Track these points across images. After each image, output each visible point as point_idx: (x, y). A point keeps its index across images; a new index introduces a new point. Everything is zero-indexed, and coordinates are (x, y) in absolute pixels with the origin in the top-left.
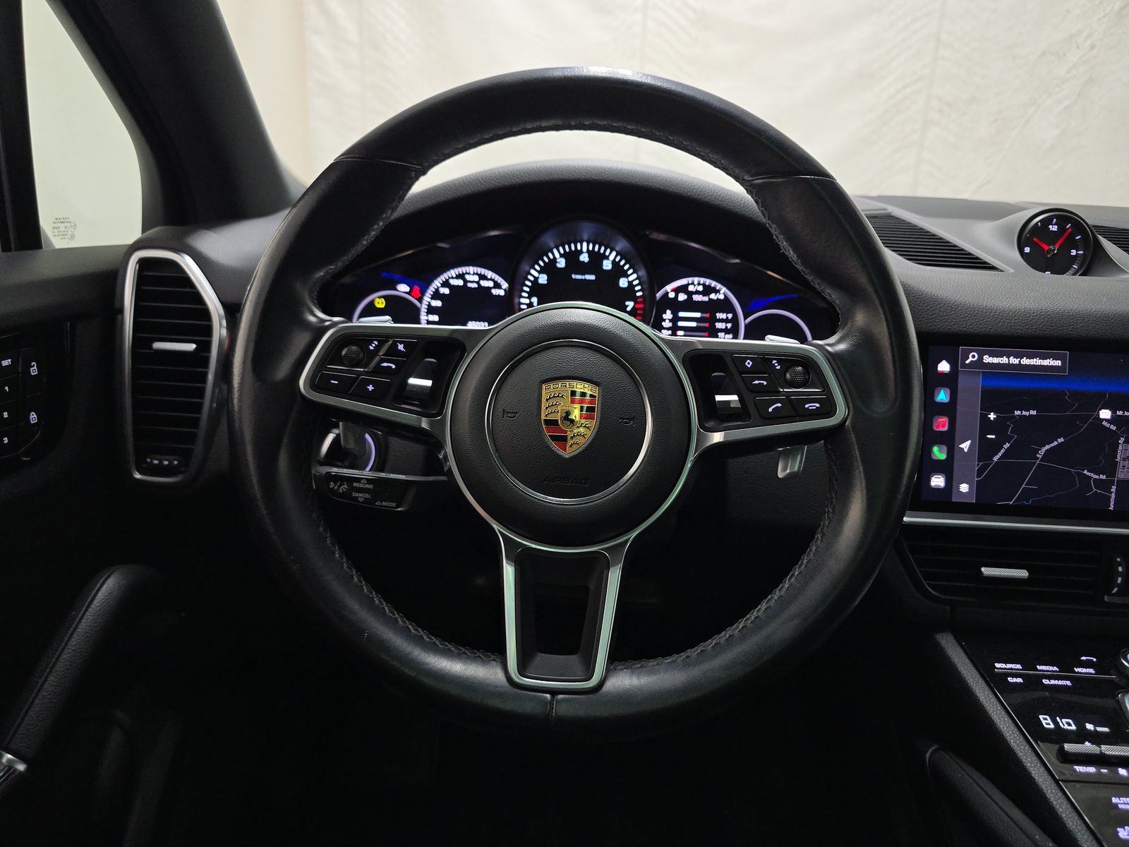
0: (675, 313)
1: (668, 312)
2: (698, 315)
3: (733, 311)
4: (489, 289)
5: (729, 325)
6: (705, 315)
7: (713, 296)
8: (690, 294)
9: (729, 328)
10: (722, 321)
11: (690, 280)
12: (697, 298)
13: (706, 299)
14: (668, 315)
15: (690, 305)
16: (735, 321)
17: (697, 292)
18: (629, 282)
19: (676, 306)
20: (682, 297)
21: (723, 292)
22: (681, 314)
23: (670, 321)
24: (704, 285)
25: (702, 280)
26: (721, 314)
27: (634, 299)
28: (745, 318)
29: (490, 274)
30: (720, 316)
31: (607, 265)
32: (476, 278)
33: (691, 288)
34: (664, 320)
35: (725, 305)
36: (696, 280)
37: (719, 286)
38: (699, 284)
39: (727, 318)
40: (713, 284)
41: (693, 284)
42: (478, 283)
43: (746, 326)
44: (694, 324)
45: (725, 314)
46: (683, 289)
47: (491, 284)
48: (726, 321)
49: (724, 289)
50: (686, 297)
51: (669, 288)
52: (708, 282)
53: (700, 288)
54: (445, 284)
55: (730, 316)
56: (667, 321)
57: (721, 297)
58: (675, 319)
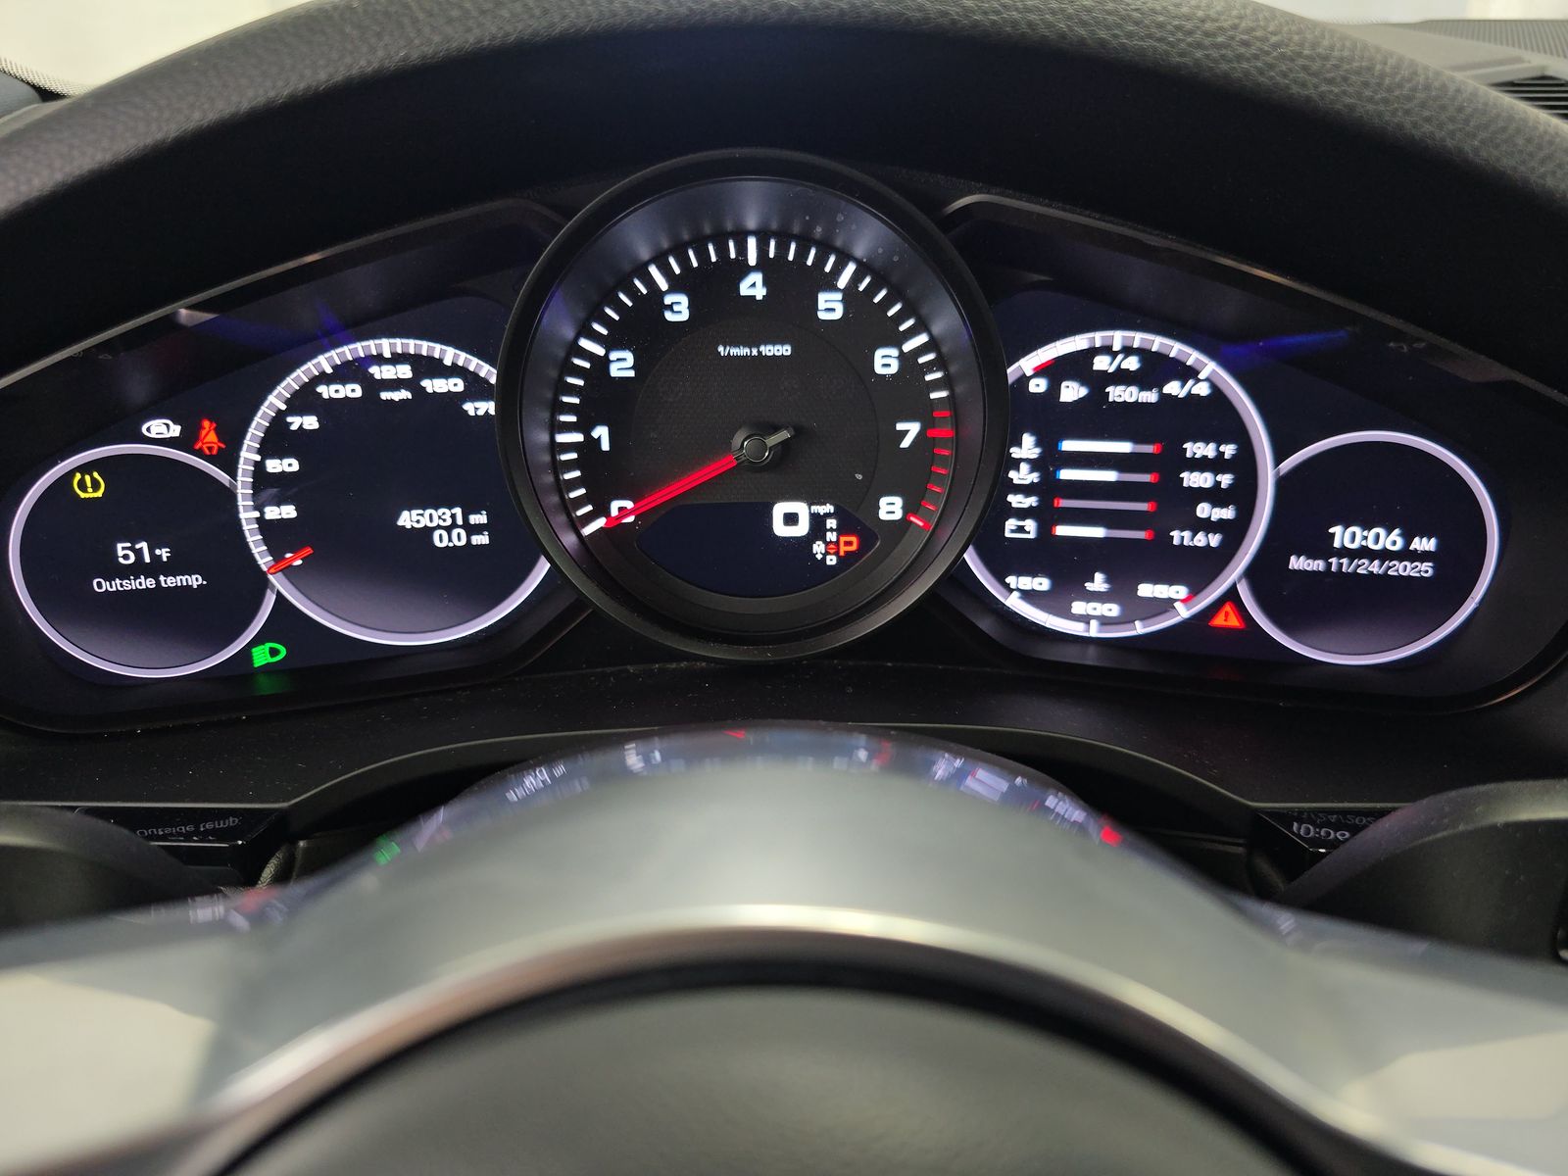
0: (1048, 443)
1: (1028, 440)
2: (1124, 447)
3: (1238, 432)
4: (453, 400)
5: (1226, 480)
6: (1149, 449)
7: (1173, 388)
8: (1100, 382)
9: (1223, 486)
10: (1201, 465)
11: (1098, 338)
12: (1118, 394)
13: (1150, 397)
14: (1028, 448)
15: (1097, 417)
16: (1245, 466)
17: (1122, 377)
18: (902, 357)
19: (1051, 420)
20: (1072, 392)
21: (1209, 374)
22: (1069, 445)
23: (1035, 465)
24: (1143, 353)
25: (1138, 339)
26: (1200, 444)
27: (921, 409)
28: (1279, 458)
29: (449, 355)
30: (1197, 449)
31: (830, 306)
32: (405, 371)
33: (1101, 363)
34: (1015, 464)
35: (1215, 418)
36: (1118, 338)
37: (1193, 357)
38: (1128, 351)
39: (1221, 454)
40: (1176, 349)
41: (1107, 350)
42: (411, 384)
43: (1282, 483)
44: (1110, 476)
45: (1212, 446)
46: (1075, 366)
47: (456, 385)
48: (1216, 465)
49: (1210, 368)
50: (1083, 392)
51: (1028, 364)
52: (1157, 343)
53: (1132, 363)
54: (305, 399)
55: (1229, 450)
56: (1024, 467)
57: (1202, 390)
58: (1050, 460)
